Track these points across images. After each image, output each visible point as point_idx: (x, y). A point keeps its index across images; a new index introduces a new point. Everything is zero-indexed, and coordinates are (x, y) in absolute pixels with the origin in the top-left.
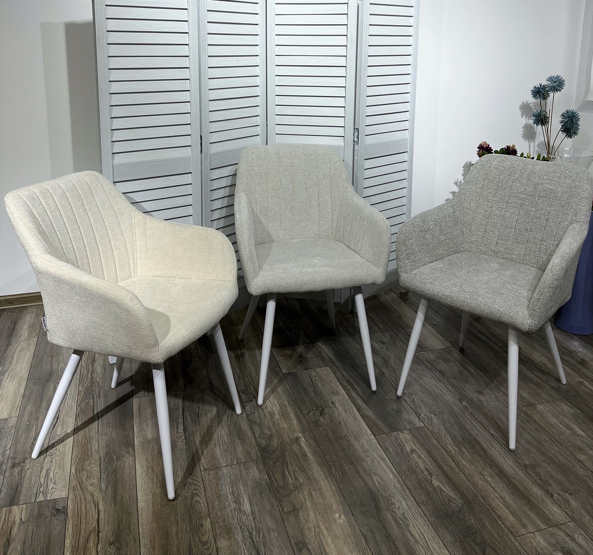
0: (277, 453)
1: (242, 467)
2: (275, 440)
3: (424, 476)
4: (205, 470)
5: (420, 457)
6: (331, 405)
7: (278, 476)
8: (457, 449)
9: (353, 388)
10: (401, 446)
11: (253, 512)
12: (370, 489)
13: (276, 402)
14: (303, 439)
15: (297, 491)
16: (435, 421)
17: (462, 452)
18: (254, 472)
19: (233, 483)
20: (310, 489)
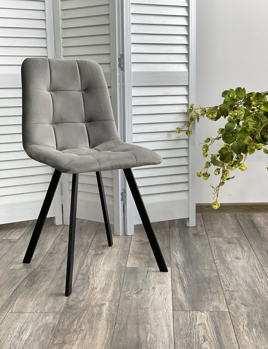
0: (79, 310)
1: (42, 314)
2: (83, 303)
3: (197, 340)
4: (12, 312)
5: (204, 329)
6: (151, 288)
7: (66, 323)
8: (247, 329)
9: (182, 281)
10: (193, 320)
11: (27, 340)
12: (139, 341)
13: (104, 282)
14: (107, 305)
15: (74, 333)
16: (243, 309)
17: (251, 332)
18: (49, 318)
19: (27, 322)
20: (86, 334)
